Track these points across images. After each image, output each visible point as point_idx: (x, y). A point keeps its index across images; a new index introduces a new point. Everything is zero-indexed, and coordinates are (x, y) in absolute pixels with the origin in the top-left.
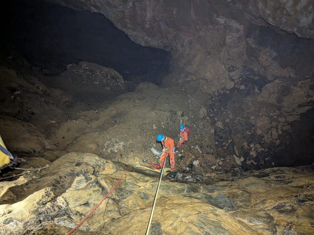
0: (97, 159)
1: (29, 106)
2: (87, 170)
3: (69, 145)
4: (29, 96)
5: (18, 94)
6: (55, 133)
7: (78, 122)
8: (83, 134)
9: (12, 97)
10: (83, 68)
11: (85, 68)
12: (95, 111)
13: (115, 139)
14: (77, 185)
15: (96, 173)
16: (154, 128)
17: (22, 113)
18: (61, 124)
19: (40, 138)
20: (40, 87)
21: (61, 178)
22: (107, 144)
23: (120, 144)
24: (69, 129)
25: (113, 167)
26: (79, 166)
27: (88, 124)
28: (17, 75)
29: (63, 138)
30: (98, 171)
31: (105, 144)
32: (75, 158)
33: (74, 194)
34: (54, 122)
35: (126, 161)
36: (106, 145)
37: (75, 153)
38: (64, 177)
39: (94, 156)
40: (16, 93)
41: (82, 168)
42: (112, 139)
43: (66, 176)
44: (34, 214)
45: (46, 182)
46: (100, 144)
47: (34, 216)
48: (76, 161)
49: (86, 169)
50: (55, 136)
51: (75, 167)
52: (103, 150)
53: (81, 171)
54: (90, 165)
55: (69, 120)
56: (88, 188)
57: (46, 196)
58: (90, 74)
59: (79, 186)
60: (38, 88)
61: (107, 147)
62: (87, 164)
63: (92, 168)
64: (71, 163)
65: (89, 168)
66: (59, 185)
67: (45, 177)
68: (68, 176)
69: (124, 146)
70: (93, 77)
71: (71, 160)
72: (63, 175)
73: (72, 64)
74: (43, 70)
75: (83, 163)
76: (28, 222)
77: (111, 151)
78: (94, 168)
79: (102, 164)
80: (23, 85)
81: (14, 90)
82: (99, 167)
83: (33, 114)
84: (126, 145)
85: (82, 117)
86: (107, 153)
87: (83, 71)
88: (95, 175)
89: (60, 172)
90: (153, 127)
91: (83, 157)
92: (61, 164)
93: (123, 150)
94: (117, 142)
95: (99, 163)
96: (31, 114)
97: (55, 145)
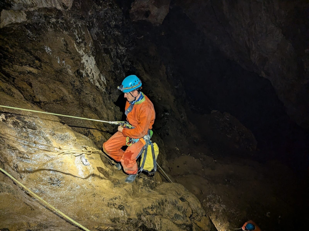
0: (199, 206)
1: (169, 128)
2: (186, 210)
3: (178, 175)
4: (173, 120)
5: (167, 115)
6: (174, 159)
7: (196, 161)
8: (194, 174)
9: (162, 115)
10: (224, 118)
11: (226, 119)
12: (215, 160)
13: (219, 197)
14: (174, 218)
15: (192, 218)
16: (267, 215)
17: (161, 130)
18: (182, 155)
19: (163, 156)
20: (183, 117)
21: (166, 201)
22: (210, 197)
23: (222, 205)
24: (186, 162)
25: (209, 225)
26: (182, 201)
27: (203, 168)
28: (174, 102)
29: (178, 167)
30: (195, 218)
31: (208, 196)
32: (182, 192)
33: (169, 224)
34: (178, 149)
35: (218, 226)
36: (208, 198)
37: (184, 188)
38: (168, 202)
39: (197, 202)
40: (166, 114)
41: (184, 205)
42: (217, 196)
43: (170, 203)
44: (138, 216)
45: (156, 196)
46: (204, 193)
47: (137, 218)
48: (182, 195)
49: (186, 208)
50: (173, 161)
51: (179, 200)
52: (203, 200)
53: (182, 207)
54: (191, 208)
55: (189, 154)
56: (182, 228)
57: (151, 208)
58: (228, 126)
59: (175, 219)
60: (182, 117)
61: (208, 200)
62: (189, 205)
63: (191, 211)
64: (178, 194)
65: (189, 209)
66: (162, 206)
67: (155, 191)
68: (171, 203)
69: (224, 210)
70: (229, 130)
71: (178, 190)
72: (168, 200)
73: (217, 111)
74: (192, 105)
75: (186, 201)
76: (132, 219)
77: (210, 206)
78: (192, 212)
79: (200, 214)
80: (173, 110)
81: (166, 111)
82: (197, 215)
83: (168, 134)
84: (226, 211)
85: (201, 159)
86: (205, 205)
87: (223, 120)
88: (190, 219)
89: (168, 196)
90: (266, 213)
91: (189, 195)
92: (170, 189)
93: (222, 214)
94: (219, 202)
95: (199, 211)
96: (166, 134)
97: (169, 168)
